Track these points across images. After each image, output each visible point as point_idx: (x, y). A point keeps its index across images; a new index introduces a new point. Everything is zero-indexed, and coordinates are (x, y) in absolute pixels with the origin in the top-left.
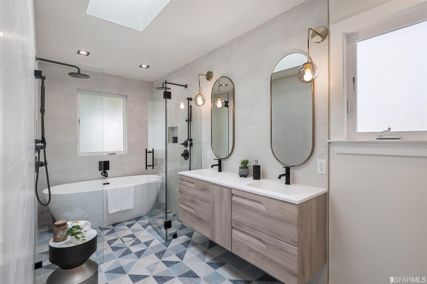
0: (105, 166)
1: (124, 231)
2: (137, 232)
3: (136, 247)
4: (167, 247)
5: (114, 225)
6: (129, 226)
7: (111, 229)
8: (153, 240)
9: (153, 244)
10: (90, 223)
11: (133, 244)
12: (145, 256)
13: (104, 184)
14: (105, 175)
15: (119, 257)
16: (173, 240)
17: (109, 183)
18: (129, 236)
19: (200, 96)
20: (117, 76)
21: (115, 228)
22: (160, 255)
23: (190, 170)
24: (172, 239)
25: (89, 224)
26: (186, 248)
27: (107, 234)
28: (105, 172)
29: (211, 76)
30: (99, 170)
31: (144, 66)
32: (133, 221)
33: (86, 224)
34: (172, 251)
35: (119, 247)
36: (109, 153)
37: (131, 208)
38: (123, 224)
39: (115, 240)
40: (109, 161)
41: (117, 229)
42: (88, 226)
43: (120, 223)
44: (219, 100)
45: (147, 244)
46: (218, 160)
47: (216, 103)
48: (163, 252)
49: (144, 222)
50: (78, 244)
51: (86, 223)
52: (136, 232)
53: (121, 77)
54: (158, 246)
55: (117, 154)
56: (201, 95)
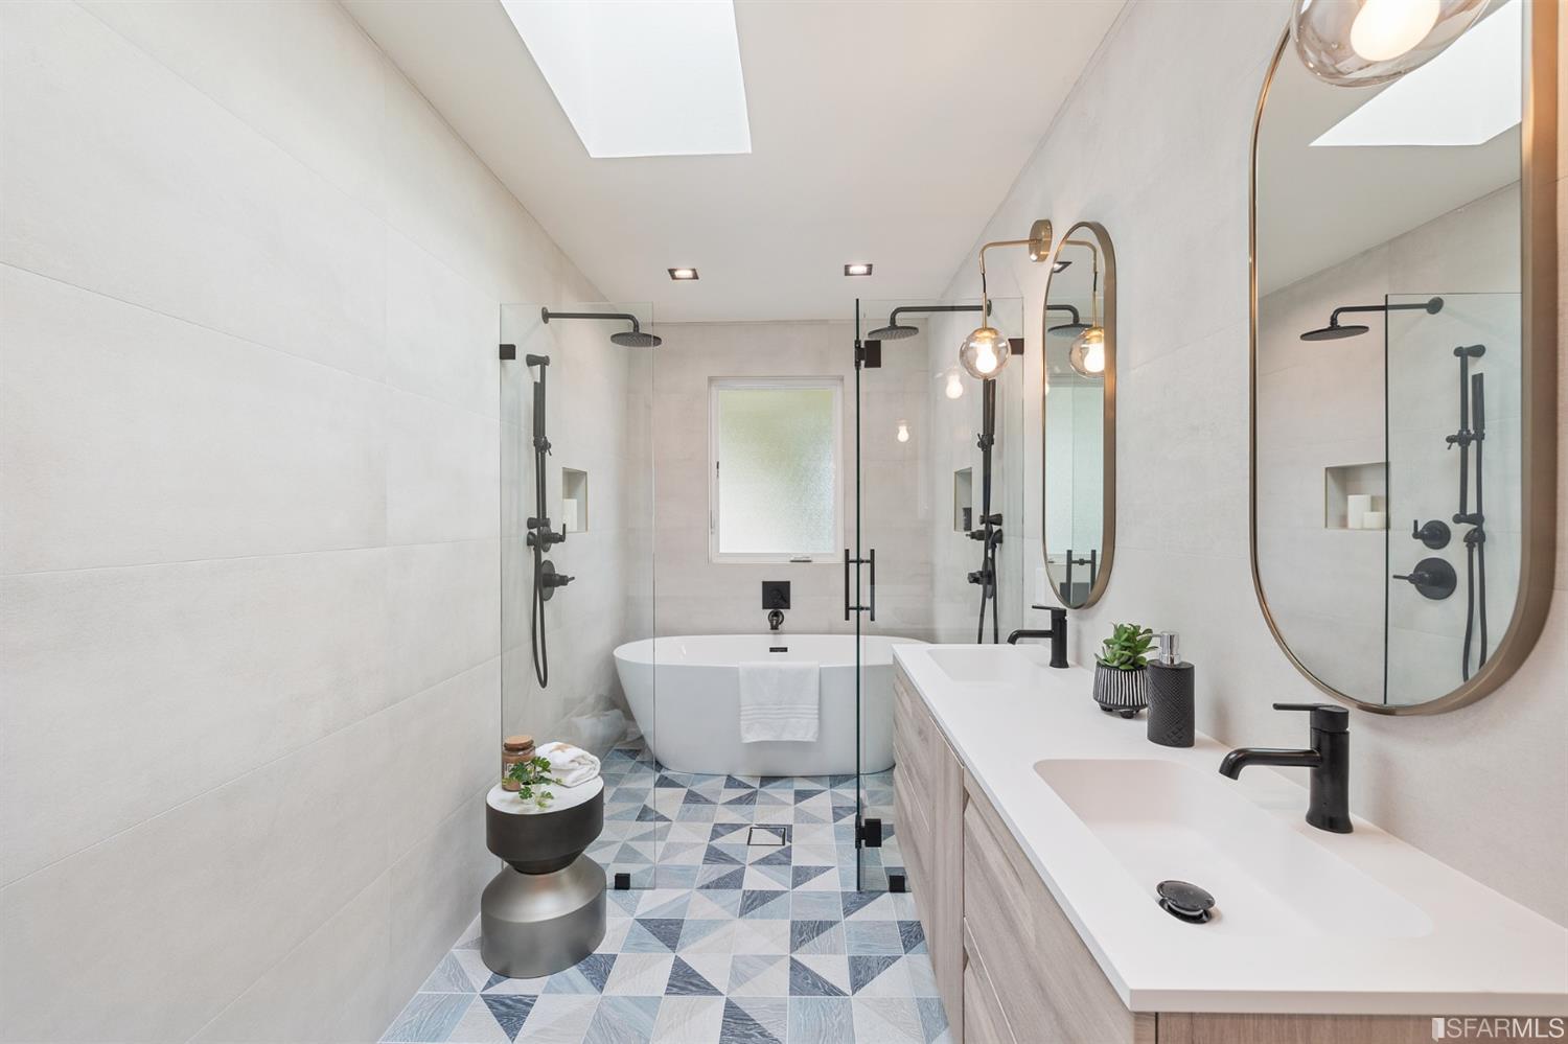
0: (777, 596)
1: (778, 807)
2: (808, 822)
3: (763, 873)
4: (847, 912)
5: (767, 780)
6: (801, 795)
7: (751, 790)
8: (829, 868)
9: (813, 885)
10: (596, 758)
11: (766, 861)
12: (762, 917)
13: (772, 650)
14: (776, 624)
15: (702, 888)
16: (888, 894)
17: (785, 650)
18: (773, 829)
19: (986, 334)
20: (811, 322)
21: (762, 789)
22: (805, 932)
23: (980, 642)
24: (884, 892)
25: (592, 762)
26: (905, 947)
27: (730, 802)
28: (776, 614)
29: (1041, 240)
30: (764, 608)
31: (858, 269)
32: (822, 784)
33: (582, 761)
34: (849, 939)
35: (725, 854)
36: (792, 559)
37: (805, 740)
38: (789, 785)
39: (735, 827)
40: (789, 583)
41: (765, 794)
42: (586, 768)
43: (782, 777)
44: (1094, 340)
45: (802, 875)
46: (1050, 611)
47: (1076, 355)
48: (820, 927)
49: (847, 795)
50: (528, 810)
51: (583, 757)
52: (803, 822)
53: (824, 322)
54: (824, 896)
55: (816, 561)
56: (990, 329)
